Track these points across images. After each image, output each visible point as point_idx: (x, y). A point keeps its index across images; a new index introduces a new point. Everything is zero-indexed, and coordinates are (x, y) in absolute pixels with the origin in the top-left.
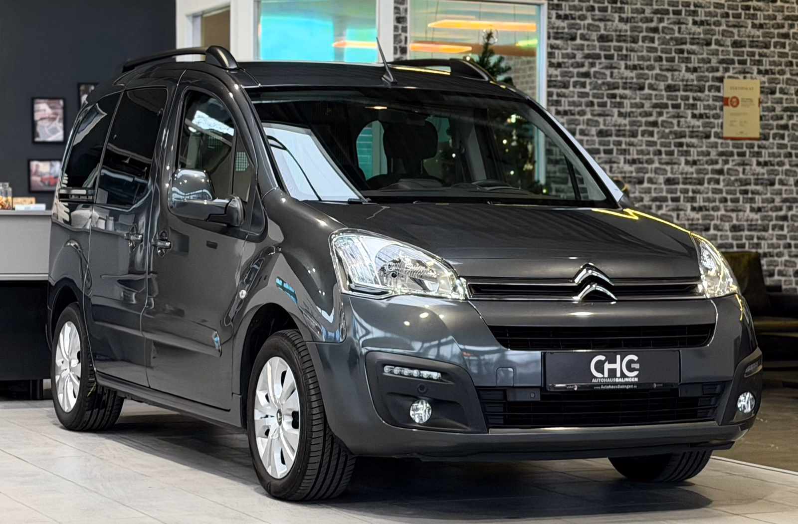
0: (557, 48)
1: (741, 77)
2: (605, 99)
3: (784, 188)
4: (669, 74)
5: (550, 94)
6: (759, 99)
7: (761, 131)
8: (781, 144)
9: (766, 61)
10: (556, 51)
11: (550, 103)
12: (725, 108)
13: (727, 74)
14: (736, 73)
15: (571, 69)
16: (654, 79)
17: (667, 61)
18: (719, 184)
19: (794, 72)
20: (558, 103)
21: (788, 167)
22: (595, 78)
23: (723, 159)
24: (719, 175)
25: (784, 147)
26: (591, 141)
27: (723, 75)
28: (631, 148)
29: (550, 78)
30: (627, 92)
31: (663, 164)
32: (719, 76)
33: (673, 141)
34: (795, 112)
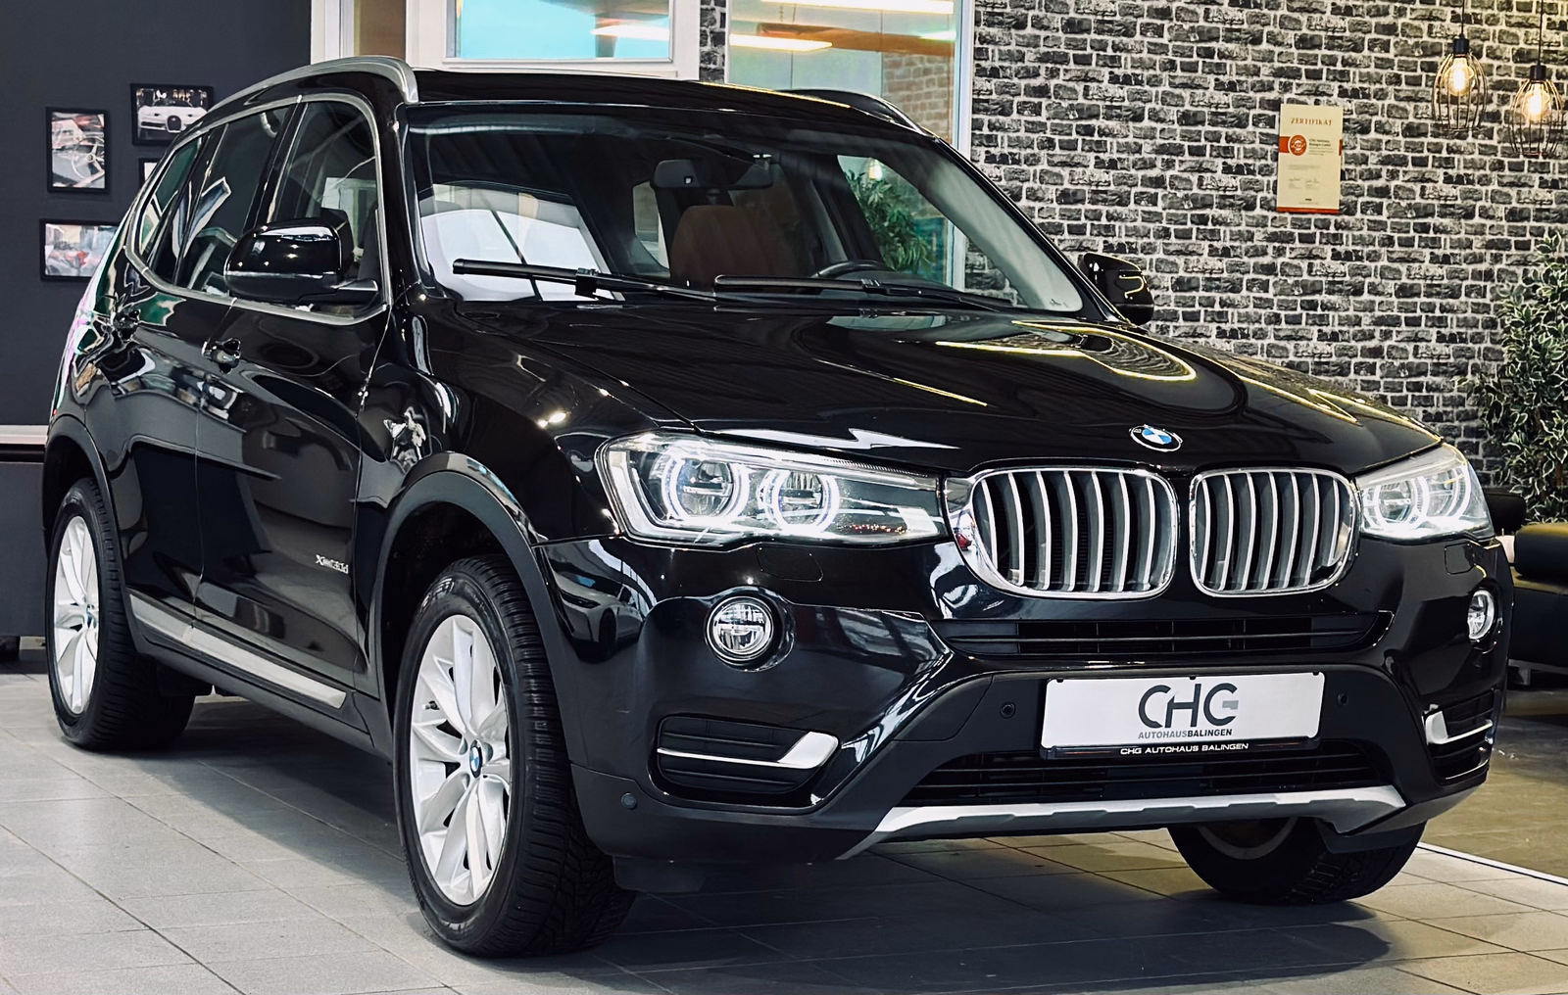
0: (993, 42)
1: (1311, 100)
2: (1074, 136)
3: (1378, 299)
4: (1186, 93)
5: (976, 125)
6: (1341, 142)
7: (1342, 198)
8: (1375, 222)
9: (1354, 73)
10: (991, 47)
11: (977, 140)
12: (1281, 156)
13: (1287, 96)
14: (1302, 94)
15: (1015, 80)
16: (1160, 102)
17: (1183, 70)
18: (1267, 291)
19: (1402, 95)
20: (992, 141)
21: (1385, 263)
22: (1056, 98)
23: (1274, 247)
24: (1267, 275)
25: (1380, 227)
26: (1047, 211)
27: (1280, 96)
28: (1117, 224)
29: (978, 94)
30: (1113, 124)
31: (1171, 254)
32: (1272, 98)
33: (1189, 214)
34: (1402, 166)
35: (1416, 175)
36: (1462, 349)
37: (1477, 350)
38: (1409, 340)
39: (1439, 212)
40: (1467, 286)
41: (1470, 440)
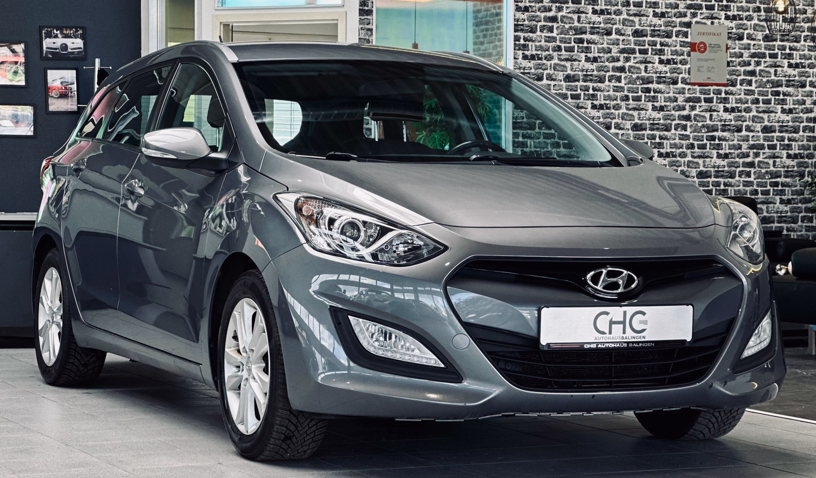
1: (709, 22)
2: (573, 44)
3: (751, 134)
4: (636, 19)
5: (517, 39)
6: (727, 45)
7: (728, 77)
8: (748, 90)
9: (734, 6)
11: (517, 47)
12: (692, 53)
13: (694, 20)
14: (703, 18)
15: (538, 13)
16: (621, 24)
17: (634, 6)
18: (686, 130)
19: (762, 18)
20: (526, 48)
21: (754, 113)
22: (562, 23)
23: (690, 105)
24: (686, 121)
25: (751, 93)
26: (559, 86)
27: (691, 20)
28: (599, 93)
29: (518, 21)
30: (595, 37)
31: (630, 110)
32: (686, 21)
33: (640, 87)
34: (763, 58)
35: (771, 63)
36: (801, 163)
37: (810, 163)
38: (770, 157)
39: (786, 84)
40: (803, 127)
41: (808, 214)
